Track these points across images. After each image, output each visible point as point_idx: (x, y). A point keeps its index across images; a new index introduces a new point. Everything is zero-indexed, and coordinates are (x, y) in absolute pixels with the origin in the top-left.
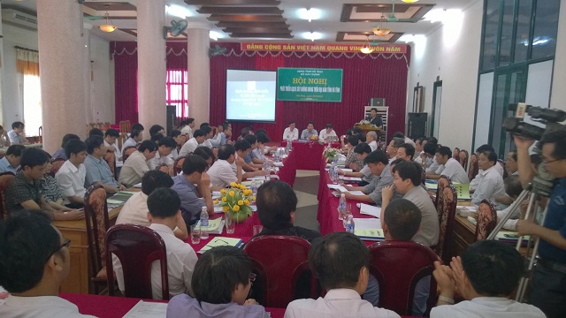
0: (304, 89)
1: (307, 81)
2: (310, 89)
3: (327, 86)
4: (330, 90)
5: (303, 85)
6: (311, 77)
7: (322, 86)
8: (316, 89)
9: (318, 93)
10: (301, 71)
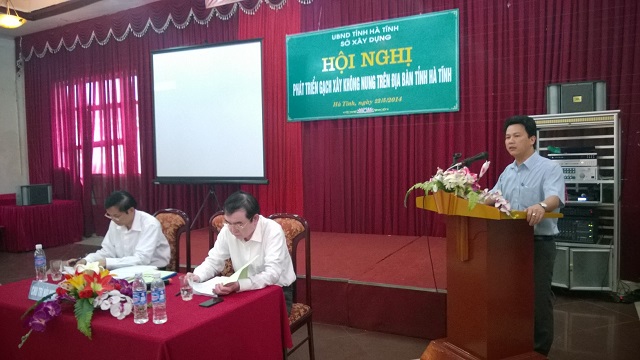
0: (352, 84)
1: (358, 60)
2: (368, 83)
3: (413, 68)
4: (423, 77)
5: (347, 74)
6: (368, 47)
7: (399, 69)
8: (385, 81)
9: (390, 92)
10: (341, 35)
